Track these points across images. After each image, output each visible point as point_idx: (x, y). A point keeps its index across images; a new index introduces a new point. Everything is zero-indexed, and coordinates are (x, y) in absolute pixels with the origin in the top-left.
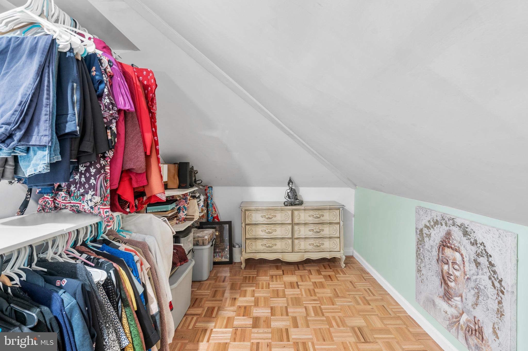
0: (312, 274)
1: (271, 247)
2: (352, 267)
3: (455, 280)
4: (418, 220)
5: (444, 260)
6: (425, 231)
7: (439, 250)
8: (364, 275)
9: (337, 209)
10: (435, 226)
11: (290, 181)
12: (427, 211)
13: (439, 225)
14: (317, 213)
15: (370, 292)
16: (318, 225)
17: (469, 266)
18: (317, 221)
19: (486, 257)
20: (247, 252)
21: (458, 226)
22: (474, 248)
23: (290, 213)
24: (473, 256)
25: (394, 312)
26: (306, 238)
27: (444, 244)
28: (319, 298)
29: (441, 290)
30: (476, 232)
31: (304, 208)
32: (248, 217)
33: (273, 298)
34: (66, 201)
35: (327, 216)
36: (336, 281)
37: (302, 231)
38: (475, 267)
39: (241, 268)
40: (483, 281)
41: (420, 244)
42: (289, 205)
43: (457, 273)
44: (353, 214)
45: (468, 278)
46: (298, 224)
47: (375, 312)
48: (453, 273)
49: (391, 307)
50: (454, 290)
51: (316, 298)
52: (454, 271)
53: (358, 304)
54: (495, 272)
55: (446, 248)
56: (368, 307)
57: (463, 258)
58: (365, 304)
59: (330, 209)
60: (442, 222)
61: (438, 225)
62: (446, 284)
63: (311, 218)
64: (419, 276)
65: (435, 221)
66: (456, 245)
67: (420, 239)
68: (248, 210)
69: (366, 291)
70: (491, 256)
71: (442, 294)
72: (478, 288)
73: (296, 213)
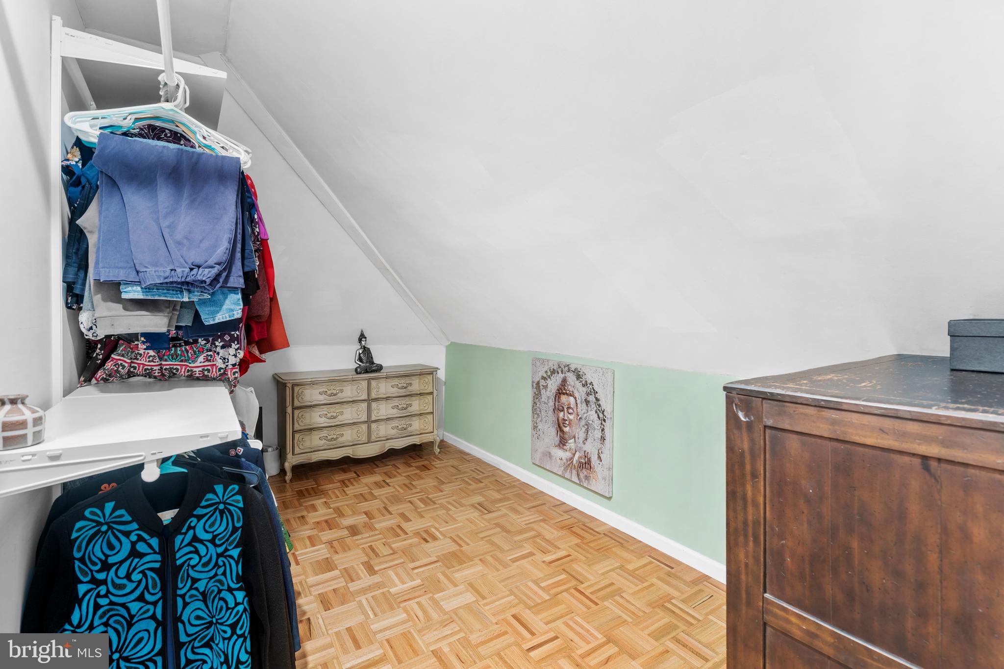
0: (399, 469)
1: (335, 439)
2: (448, 451)
3: (570, 424)
4: (534, 373)
5: (560, 408)
6: (542, 383)
7: (555, 399)
8: (465, 457)
9: (430, 374)
10: (552, 376)
11: (362, 337)
12: (544, 361)
13: (556, 374)
14: (403, 382)
15: (478, 472)
16: (405, 398)
17: (581, 406)
18: (403, 392)
19: (593, 394)
20: (296, 453)
21: (573, 371)
22: (585, 389)
23: (364, 384)
24: (584, 396)
25: (508, 483)
26: (388, 419)
27: (561, 391)
28: (421, 489)
29: (557, 439)
30: (587, 373)
31: (387, 375)
32: (298, 396)
33: (360, 503)
34: (155, 362)
35: (416, 385)
36: (435, 469)
37: (383, 410)
38: (585, 406)
39: (285, 482)
40: (591, 417)
41: (537, 399)
42: (363, 373)
43: (571, 417)
44: (444, 380)
45: (580, 418)
46: (376, 400)
47: (490, 487)
48: (568, 417)
49: (504, 479)
50: (568, 434)
51: (418, 490)
52: (569, 415)
53: (470, 484)
54: (599, 406)
55: (562, 395)
56: (481, 485)
57: (576, 401)
58: (477, 483)
59: (420, 375)
60: (558, 370)
61: (554, 374)
62: (562, 431)
63: (395, 390)
64: (535, 433)
65: (552, 370)
66: (571, 390)
67: (537, 393)
68: (297, 385)
69: (473, 471)
70: (597, 392)
71: (557, 442)
72: (587, 424)
73: (374, 383)
